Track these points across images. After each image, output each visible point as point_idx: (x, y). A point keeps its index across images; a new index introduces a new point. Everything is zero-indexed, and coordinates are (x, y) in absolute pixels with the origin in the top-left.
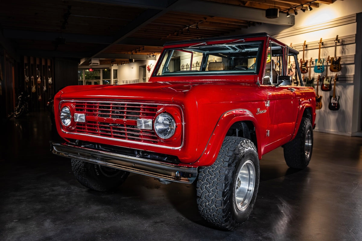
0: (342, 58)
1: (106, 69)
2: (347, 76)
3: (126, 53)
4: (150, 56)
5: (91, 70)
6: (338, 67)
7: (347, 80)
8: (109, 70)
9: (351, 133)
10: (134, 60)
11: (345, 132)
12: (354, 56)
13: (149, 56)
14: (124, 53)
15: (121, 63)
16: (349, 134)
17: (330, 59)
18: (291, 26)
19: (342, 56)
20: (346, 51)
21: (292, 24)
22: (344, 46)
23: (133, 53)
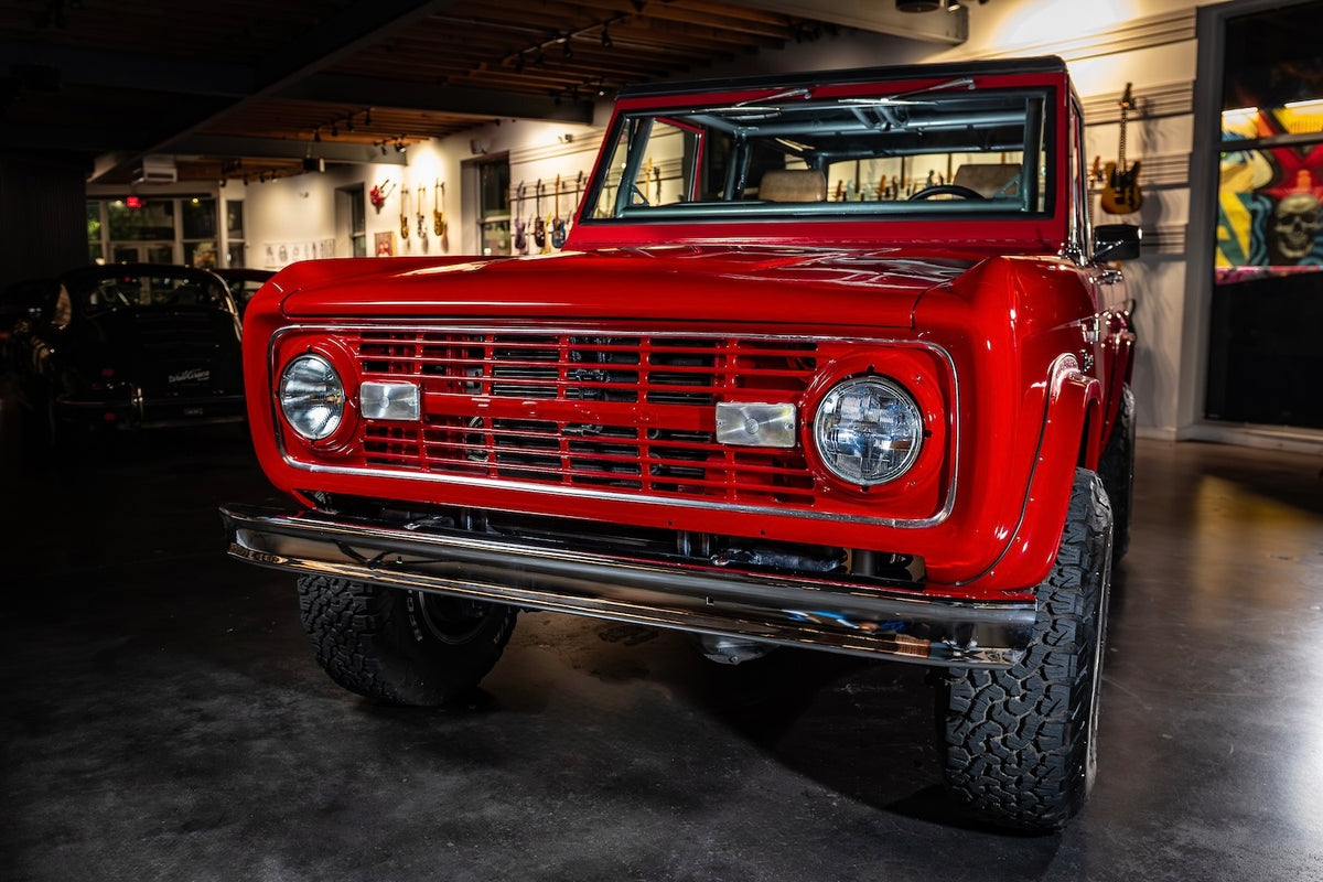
0: (1146, 165)
1: (195, 201)
2: (1161, 228)
3: (291, 136)
4: (386, 148)
5: (133, 202)
6: (1131, 198)
7: (1162, 242)
8: (210, 205)
9: (1174, 429)
10: (326, 164)
11: (1155, 426)
12: (1186, 159)
13: (378, 149)
14: (281, 135)
15: (264, 175)
16: (1169, 432)
17: (1102, 167)
18: (955, 45)
19: (1145, 159)
20: (1159, 137)
21: (957, 36)
22: (1153, 122)
23: (322, 137)
